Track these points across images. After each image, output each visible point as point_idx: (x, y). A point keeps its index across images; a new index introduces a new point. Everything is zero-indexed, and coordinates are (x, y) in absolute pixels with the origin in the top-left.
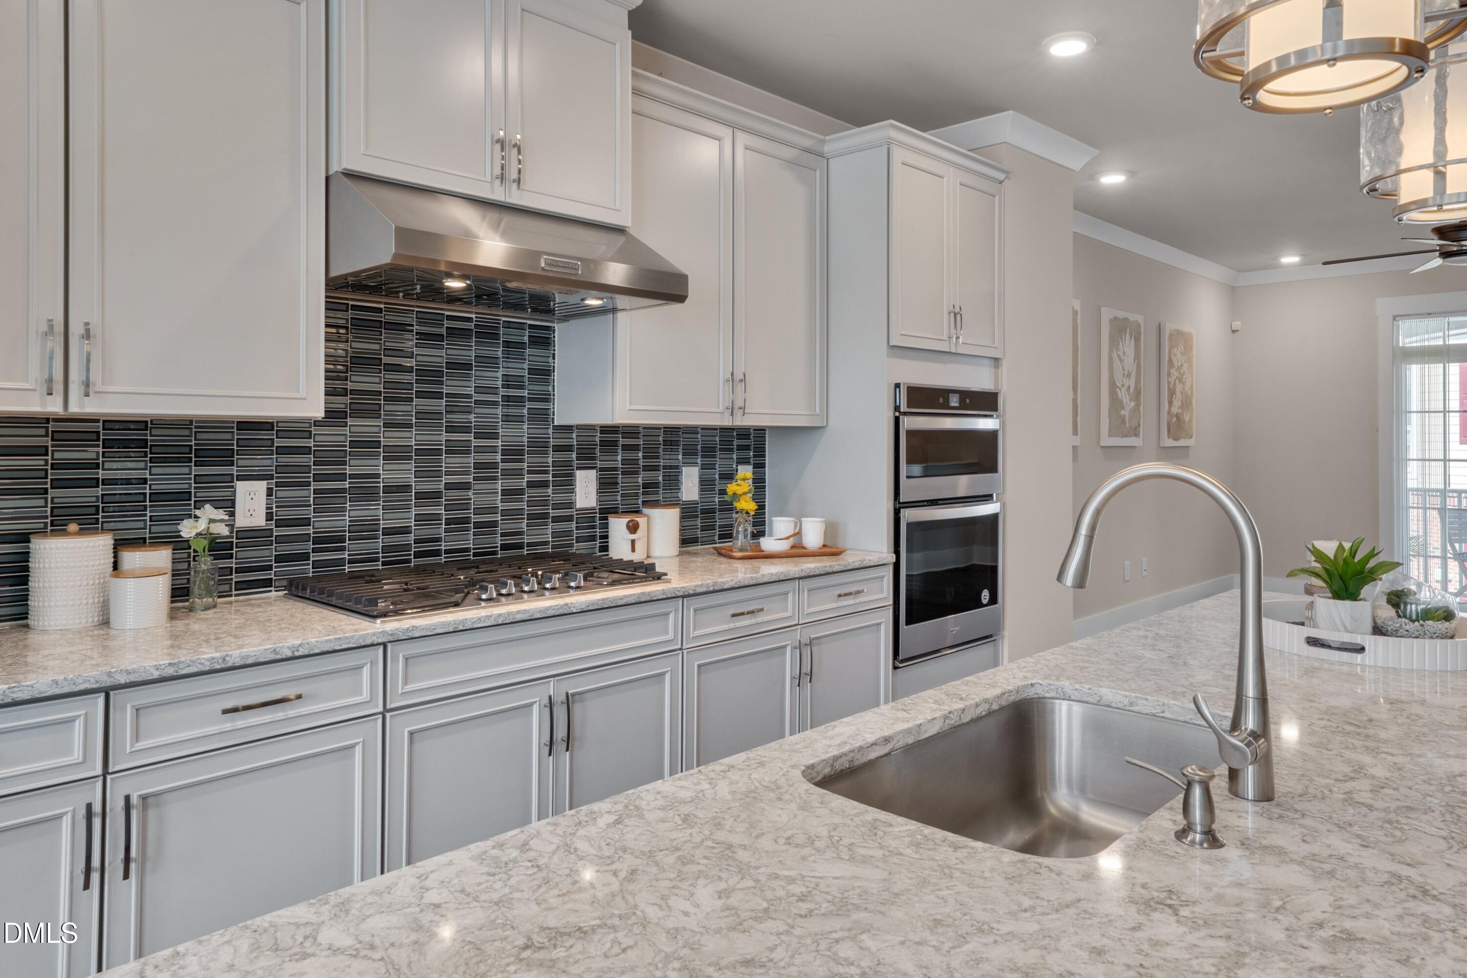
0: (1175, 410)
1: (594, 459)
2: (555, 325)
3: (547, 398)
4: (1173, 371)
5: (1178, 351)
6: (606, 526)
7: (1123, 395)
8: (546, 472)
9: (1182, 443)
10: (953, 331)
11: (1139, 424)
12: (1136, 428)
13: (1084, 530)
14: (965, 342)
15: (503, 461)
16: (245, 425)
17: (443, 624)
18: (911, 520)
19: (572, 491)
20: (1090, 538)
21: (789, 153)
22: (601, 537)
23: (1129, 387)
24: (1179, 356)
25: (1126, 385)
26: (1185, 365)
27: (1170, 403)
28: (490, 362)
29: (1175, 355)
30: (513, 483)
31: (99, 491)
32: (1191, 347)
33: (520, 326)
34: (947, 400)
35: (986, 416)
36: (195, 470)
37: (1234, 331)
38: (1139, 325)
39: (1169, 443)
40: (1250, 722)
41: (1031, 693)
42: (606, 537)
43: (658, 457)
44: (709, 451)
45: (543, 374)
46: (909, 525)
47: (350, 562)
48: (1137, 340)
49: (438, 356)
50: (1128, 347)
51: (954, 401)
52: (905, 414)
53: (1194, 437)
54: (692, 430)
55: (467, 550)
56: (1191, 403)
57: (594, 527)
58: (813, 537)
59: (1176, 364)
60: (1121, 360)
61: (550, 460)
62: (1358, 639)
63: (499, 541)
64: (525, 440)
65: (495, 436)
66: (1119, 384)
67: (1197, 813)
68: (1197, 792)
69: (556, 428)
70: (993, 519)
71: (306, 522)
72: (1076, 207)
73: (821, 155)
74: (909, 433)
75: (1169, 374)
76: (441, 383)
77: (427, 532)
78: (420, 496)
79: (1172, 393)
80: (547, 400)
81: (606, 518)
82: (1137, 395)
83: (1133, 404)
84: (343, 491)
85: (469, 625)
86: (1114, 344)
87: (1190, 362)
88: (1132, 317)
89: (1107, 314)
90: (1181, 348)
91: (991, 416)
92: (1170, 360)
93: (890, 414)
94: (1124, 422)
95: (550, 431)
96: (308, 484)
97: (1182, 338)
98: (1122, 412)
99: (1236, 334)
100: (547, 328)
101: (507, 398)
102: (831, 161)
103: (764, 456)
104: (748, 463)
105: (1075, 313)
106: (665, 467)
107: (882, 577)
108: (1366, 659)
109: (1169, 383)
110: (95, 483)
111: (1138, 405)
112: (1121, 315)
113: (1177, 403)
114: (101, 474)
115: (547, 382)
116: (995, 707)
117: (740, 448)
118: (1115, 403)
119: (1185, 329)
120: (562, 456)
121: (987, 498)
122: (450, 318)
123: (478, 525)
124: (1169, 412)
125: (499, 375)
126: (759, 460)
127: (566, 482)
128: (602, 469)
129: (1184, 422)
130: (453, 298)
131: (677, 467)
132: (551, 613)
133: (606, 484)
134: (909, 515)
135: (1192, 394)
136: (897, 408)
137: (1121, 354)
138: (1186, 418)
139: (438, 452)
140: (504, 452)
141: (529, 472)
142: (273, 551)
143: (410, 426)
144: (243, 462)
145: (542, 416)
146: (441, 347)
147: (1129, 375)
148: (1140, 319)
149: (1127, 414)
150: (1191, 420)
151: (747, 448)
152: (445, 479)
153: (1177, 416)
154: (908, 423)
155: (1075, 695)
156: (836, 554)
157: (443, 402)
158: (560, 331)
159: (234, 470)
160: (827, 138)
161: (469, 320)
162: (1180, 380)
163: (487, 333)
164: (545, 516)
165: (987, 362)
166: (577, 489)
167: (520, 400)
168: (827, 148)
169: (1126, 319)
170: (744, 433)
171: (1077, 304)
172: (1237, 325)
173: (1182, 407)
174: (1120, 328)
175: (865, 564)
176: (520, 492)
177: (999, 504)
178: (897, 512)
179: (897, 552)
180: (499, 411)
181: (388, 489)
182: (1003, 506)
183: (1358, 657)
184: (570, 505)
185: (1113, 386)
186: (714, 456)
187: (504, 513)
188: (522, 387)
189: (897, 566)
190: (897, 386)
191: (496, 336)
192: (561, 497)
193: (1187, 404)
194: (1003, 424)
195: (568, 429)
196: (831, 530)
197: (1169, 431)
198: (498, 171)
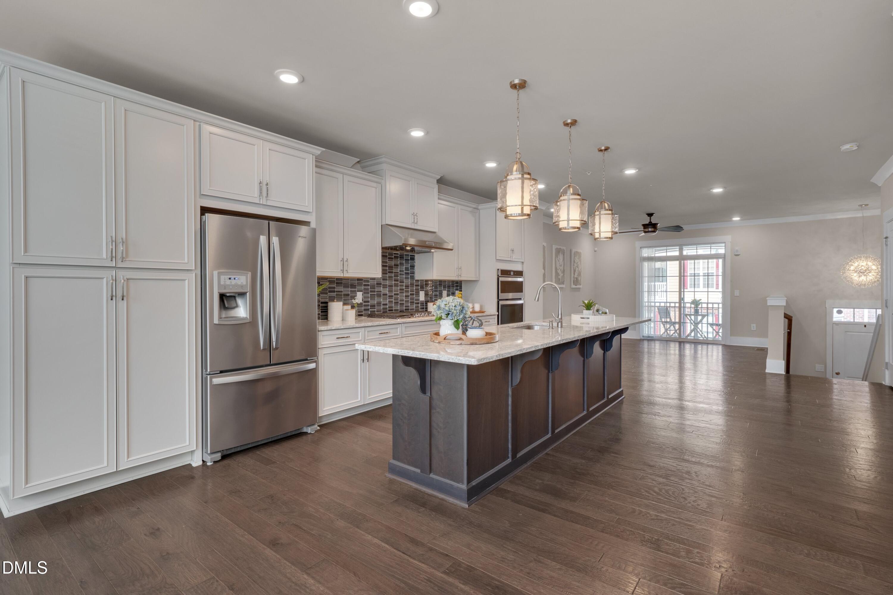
0: (576, 276)
1: (424, 288)
2: (415, 255)
3: (413, 273)
4: (575, 264)
5: (577, 258)
6: (427, 305)
7: (559, 271)
8: (413, 291)
9: (578, 286)
10: (512, 254)
11: (564, 281)
12: (563, 282)
13: (538, 293)
14: (515, 257)
15: (405, 288)
16: (359, 279)
17: (411, 320)
18: (502, 304)
19: (419, 296)
20: (539, 294)
21: (470, 209)
22: (426, 308)
23: (561, 269)
24: (577, 259)
25: (560, 269)
26: (579, 262)
27: (574, 274)
28: (401, 264)
29: (576, 259)
30: (407, 294)
31: (335, 293)
32: (581, 257)
33: (408, 255)
34: (510, 273)
35: (520, 277)
36: (350, 289)
37: (595, 251)
38: (564, 250)
39: (574, 286)
40: (560, 317)
41: (530, 325)
42: (427, 308)
43: (437, 288)
44: (449, 287)
45: (413, 267)
46: (501, 305)
47: (377, 311)
48: (564, 255)
49: (393, 263)
50: (561, 257)
51: (512, 273)
52: (500, 277)
53: (582, 285)
54: (445, 281)
55: (398, 310)
56: (581, 274)
57: (424, 306)
58: (477, 308)
59: (576, 262)
60: (559, 261)
61: (414, 288)
62: (588, 316)
63: (404, 308)
64: (409, 283)
65: (403, 282)
66: (558, 268)
67: (551, 325)
68: (551, 322)
69: (416, 280)
70: (522, 305)
71: (368, 302)
72: (543, 215)
73: (478, 209)
74: (501, 282)
75: (574, 265)
76: (392, 269)
77: (390, 305)
78: (389, 296)
79: (575, 271)
80: (413, 274)
81: (427, 303)
82: (563, 272)
83: (562, 274)
84: (375, 295)
85: (415, 321)
86: (557, 256)
87: (580, 261)
88: (562, 248)
89: (554, 247)
90: (578, 257)
91: (521, 277)
92: (574, 261)
93: (496, 277)
94: (559, 280)
95: (414, 281)
96: (369, 293)
97: (578, 254)
98: (559, 277)
99: (596, 252)
100: (413, 255)
101: (406, 273)
102: (480, 211)
103: (462, 288)
104: (458, 290)
105: (544, 247)
106: (439, 291)
107: (495, 318)
108: (590, 320)
109: (574, 268)
110: (334, 292)
111: (564, 275)
112: (559, 247)
113: (576, 274)
114: (336, 290)
115: (413, 269)
116: (525, 325)
117: (456, 286)
118: (557, 274)
119: (579, 251)
120: (417, 287)
121: (520, 299)
122: (395, 254)
123: (400, 304)
124: (574, 277)
125: (404, 267)
126: (461, 290)
127: (418, 294)
128: (425, 291)
129: (579, 280)
130: (407, 251)
131: (442, 291)
132: (429, 320)
133: (426, 295)
134: (501, 303)
135: (581, 271)
136: (498, 275)
137: (559, 259)
138: (579, 279)
139: (392, 286)
140: (406, 286)
141: (410, 291)
142: (363, 308)
143: (387, 280)
144: (358, 288)
145: (412, 278)
146: (392, 261)
147: (561, 266)
148: (564, 248)
149: (560, 277)
150: (581, 280)
151: (458, 286)
152: (394, 293)
153: (577, 278)
154: (501, 279)
155: (538, 325)
156: (483, 312)
157: (393, 274)
158: (417, 257)
159: (356, 289)
160: (480, 205)
161: (398, 254)
162: (577, 267)
163: (402, 257)
164: (413, 302)
165: (520, 263)
166: (420, 296)
167: (408, 273)
168: (479, 207)
169: (560, 248)
170: (457, 282)
171: (545, 244)
172: (596, 249)
173: (578, 275)
174: (558, 251)
175: (491, 314)
176: (408, 296)
177: (523, 301)
178: (498, 302)
179: (498, 311)
180: (404, 276)
181: (384, 295)
182: (524, 302)
183: (588, 320)
184: (418, 300)
185: (556, 269)
186: (450, 288)
187: (406, 301)
188: (408, 270)
189: (498, 315)
190: (498, 269)
191: (403, 258)
192: (417, 298)
193: (579, 274)
194: (524, 280)
195: (418, 280)
196: (481, 307)
197: (574, 283)
198: (413, 221)
